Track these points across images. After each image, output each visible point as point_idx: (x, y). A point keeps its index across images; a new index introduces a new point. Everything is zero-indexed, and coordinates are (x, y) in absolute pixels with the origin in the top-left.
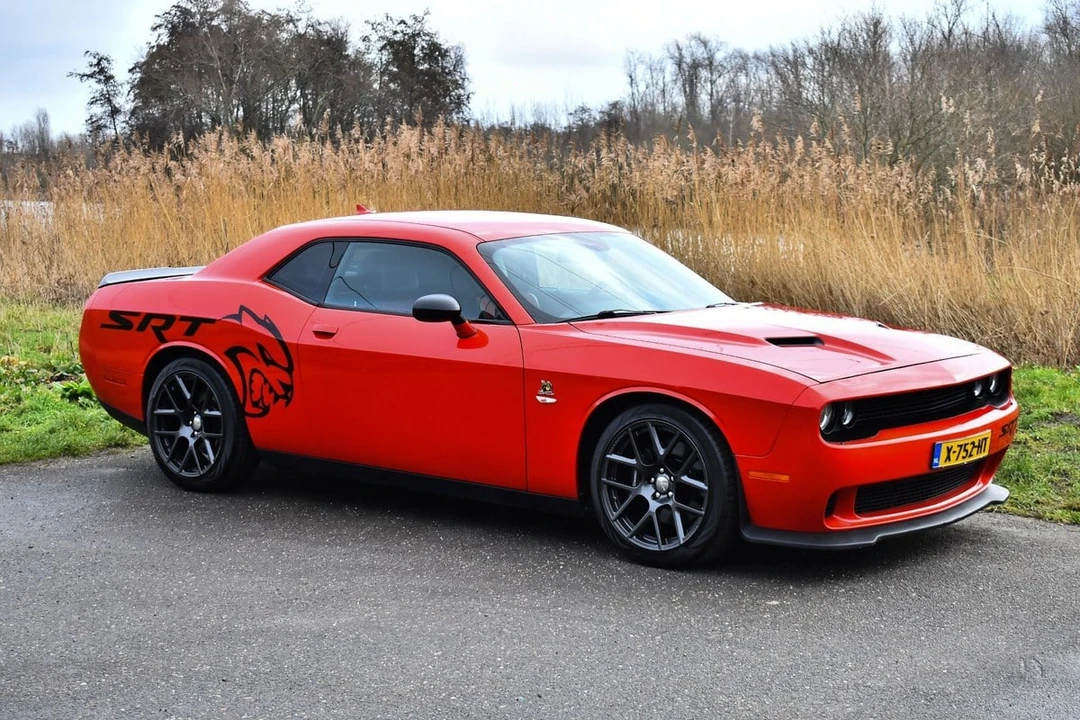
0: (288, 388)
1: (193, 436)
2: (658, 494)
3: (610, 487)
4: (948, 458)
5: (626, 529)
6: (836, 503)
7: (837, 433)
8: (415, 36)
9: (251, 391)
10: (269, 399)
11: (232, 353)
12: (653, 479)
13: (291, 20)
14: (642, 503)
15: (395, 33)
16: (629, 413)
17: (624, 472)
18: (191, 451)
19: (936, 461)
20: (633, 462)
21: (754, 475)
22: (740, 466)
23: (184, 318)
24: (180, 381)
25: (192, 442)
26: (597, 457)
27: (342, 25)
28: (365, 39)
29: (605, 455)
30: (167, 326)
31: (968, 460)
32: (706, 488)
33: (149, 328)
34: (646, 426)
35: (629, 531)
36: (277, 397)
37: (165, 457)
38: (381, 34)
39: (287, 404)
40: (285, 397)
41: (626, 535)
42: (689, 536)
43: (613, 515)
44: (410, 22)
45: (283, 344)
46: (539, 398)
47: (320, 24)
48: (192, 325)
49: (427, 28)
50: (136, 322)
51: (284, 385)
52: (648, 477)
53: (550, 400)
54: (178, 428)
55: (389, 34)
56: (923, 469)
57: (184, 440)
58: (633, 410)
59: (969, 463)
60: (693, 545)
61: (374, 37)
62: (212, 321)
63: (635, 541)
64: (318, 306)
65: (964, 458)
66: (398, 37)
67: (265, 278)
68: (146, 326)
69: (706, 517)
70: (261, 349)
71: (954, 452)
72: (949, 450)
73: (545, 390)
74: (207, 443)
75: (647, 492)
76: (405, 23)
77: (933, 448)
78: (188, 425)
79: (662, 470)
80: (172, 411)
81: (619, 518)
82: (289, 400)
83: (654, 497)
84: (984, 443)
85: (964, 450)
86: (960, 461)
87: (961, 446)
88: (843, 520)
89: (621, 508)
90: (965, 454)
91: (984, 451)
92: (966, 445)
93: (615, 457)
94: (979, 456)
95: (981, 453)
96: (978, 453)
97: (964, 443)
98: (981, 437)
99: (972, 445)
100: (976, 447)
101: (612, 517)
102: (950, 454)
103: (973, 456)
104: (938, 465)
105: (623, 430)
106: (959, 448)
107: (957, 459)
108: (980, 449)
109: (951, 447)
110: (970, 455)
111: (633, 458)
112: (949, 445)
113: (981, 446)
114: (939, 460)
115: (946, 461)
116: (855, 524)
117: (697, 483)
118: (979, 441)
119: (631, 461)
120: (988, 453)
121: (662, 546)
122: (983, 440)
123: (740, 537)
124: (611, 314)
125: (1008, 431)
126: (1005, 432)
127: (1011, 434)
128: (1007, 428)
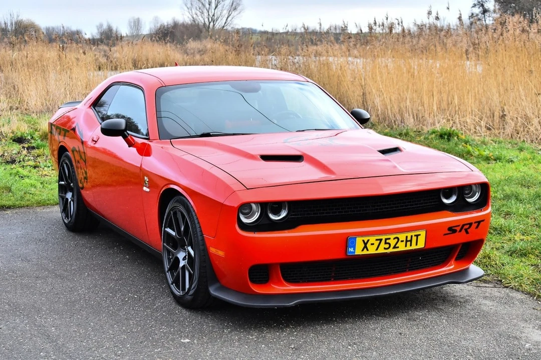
1: (71, 198)
3: (167, 249)
4: (365, 247)
11: (73, 151)
14: (177, 262)
21: (212, 250)
22: (208, 244)
23: (63, 129)
24: (65, 165)
25: (69, 202)
26: (163, 229)
30: (59, 133)
31: (391, 250)
32: (193, 256)
34: (176, 211)
36: (84, 178)
37: (62, 209)
39: (87, 183)
40: (86, 178)
41: (171, 282)
42: (189, 287)
45: (83, 146)
48: (64, 133)
53: (148, 190)
54: (66, 193)
56: (341, 256)
57: (67, 200)
59: (391, 253)
60: (189, 294)
62: (68, 131)
63: (172, 287)
65: (385, 249)
67: (92, 107)
69: (193, 276)
70: (79, 148)
71: (372, 244)
73: (146, 183)
74: (72, 203)
75: (181, 255)
77: (348, 241)
78: (69, 191)
80: (64, 183)
81: (170, 270)
82: (87, 180)
83: (184, 259)
84: (414, 239)
85: (386, 243)
86: (381, 250)
87: (381, 240)
88: (275, 286)
89: (171, 264)
90: (387, 246)
91: (417, 245)
92: (386, 239)
93: (168, 230)
94: (409, 248)
95: (411, 245)
96: (406, 246)
97: (384, 237)
98: (409, 235)
99: (396, 240)
100: (402, 241)
101: (167, 270)
102: (367, 245)
103: (398, 247)
104: (354, 252)
105: (169, 213)
106: (379, 241)
107: (377, 249)
108: (409, 243)
109: (368, 241)
110: (395, 247)
111: (174, 231)
112: (366, 239)
113: (411, 241)
114: (354, 249)
115: (363, 250)
116: (285, 290)
117: (192, 252)
118: (407, 237)
119: (173, 233)
120: (423, 246)
121: (181, 292)
122: (412, 236)
123: (208, 291)
124: (208, 134)
125: (460, 231)
126: (455, 231)
127: (467, 233)
128: (458, 229)
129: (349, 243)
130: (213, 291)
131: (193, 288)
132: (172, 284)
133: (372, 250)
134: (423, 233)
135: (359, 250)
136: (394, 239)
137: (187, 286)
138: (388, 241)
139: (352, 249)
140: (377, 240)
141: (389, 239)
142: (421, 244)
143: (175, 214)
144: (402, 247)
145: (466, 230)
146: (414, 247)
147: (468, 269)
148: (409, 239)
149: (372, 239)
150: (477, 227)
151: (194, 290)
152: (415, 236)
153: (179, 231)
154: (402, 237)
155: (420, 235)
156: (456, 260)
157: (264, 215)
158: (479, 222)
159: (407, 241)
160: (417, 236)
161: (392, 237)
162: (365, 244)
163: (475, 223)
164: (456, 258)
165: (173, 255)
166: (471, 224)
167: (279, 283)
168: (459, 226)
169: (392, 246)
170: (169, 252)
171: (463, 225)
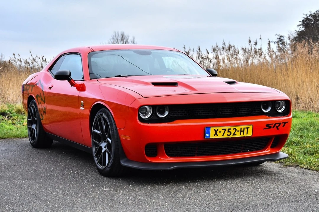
1: (35, 127)
6: (157, 150)
10: (43, 113)
11: (37, 97)
12: (106, 140)
14: (101, 149)
19: (207, 135)
21: (122, 137)
22: (119, 133)
24: (32, 108)
30: (29, 88)
31: (231, 136)
32: (111, 143)
33: (27, 90)
34: (101, 118)
35: (97, 161)
37: (29, 135)
39: (45, 115)
45: (43, 92)
48: (32, 88)
50: (26, 87)
52: (104, 139)
54: (32, 125)
56: (200, 139)
57: (33, 129)
59: (232, 138)
60: (108, 167)
63: (98, 165)
64: (54, 79)
65: (228, 135)
67: (49, 70)
69: (111, 155)
70: (41, 94)
71: (220, 132)
73: (82, 105)
75: (103, 145)
81: (96, 155)
83: (105, 147)
84: (246, 130)
85: (228, 132)
86: (226, 136)
87: (225, 130)
88: (161, 158)
89: (97, 151)
90: (229, 134)
91: (247, 134)
92: (229, 129)
93: (96, 131)
94: (242, 135)
95: (244, 134)
96: (241, 134)
97: (227, 128)
98: (242, 127)
99: (235, 130)
100: (238, 131)
101: (94, 155)
102: (217, 133)
103: (236, 135)
104: (209, 137)
105: (96, 120)
106: (224, 130)
107: (223, 135)
108: (242, 133)
109: (218, 129)
110: (234, 135)
111: (99, 131)
112: (216, 129)
113: (244, 131)
114: (209, 135)
115: (214, 136)
116: (168, 160)
117: (110, 141)
118: (241, 129)
119: (99, 132)
120: (251, 135)
121: (103, 167)
122: (244, 128)
123: (120, 163)
124: (120, 76)
125: (274, 127)
126: (270, 127)
127: (278, 129)
128: (272, 126)
129: (206, 131)
130: (123, 163)
131: (111, 162)
132: (98, 163)
133: (220, 136)
134: (251, 127)
135: (212, 136)
136: (233, 129)
137: (107, 162)
138: (229, 130)
139: (208, 134)
140: (223, 129)
141: (231, 129)
142: (250, 134)
143: (100, 120)
144: (238, 135)
145: (277, 127)
146: (245, 135)
147: (278, 153)
148: (242, 130)
149: (220, 129)
150: (284, 126)
151: (111, 163)
152: (246, 128)
153: (102, 130)
154: (238, 128)
155: (249, 128)
156: (271, 147)
157: (154, 114)
158: (285, 123)
159: (241, 131)
160: (247, 128)
161: (232, 128)
162: (216, 132)
163: (283, 123)
164: (271, 146)
165: (98, 145)
166: (280, 124)
167: (163, 156)
168: (272, 124)
169: (232, 134)
170: (96, 144)
171: (275, 124)
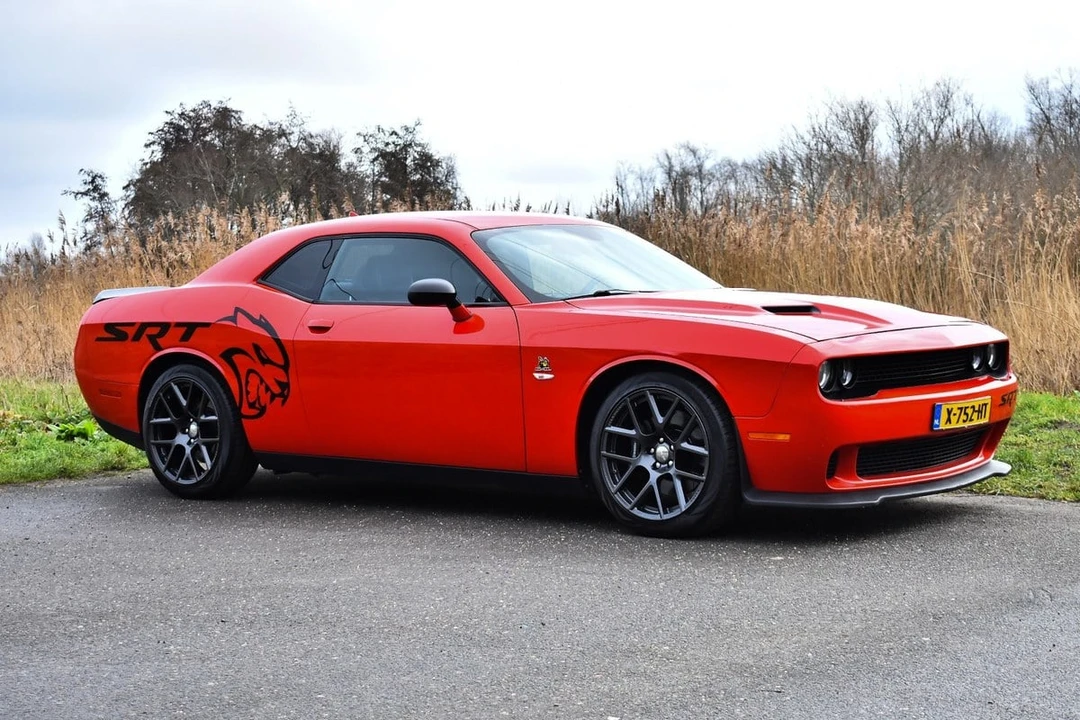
0: (284, 386)
1: (189, 443)
2: (658, 464)
3: (610, 460)
4: (949, 420)
5: (626, 503)
6: (836, 463)
7: (836, 390)
8: (406, 146)
9: (248, 393)
10: (265, 398)
11: (227, 356)
12: (653, 450)
13: (283, 134)
14: (642, 474)
15: (387, 144)
16: (626, 384)
17: (623, 444)
18: (187, 458)
19: (936, 422)
20: (633, 432)
21: (753, 436)
22: (741, 428)
23: (179, 325)
24: (176, 388)
25: (188, 450)
26: (596, 429)
27: (334, 137)
28: (357, 151)
29: (604, 427)
30: (161, 334)
31: (969, 424)
32: (706, 453)
33: (144, 337)
34: (645, 396)
35: (630, 502)
36: (273, 396)
37: (162, 467)
38: (373, 145)
39: (284, 402)
40: (281, 395)
41: (628, 506)
42: (690, 503)
43: (613, 488)
44: (401, 133)
45: (278, 341)
46: (537, 375)
47: (312, 137)
48: (186, 331)
49: (418, 139)
50: (131, 332)
51: (280, 383)
52: (648, 447)
53: (547, 376)
54: (173, 436)
55: (381, 146)
56: (922, 431)
57: (181, 448)
58: (632, 379)
59: (969, 427)
60: (695, 512)
61: (366, 149)
62: (207, 325)
63: (636, 511)
64: (313, 303)
65: (964, 421)
66: (390, 148)
67: (260, 280)
68: (141, 336)
69: (707, 482)
70: (257, 348)
71: (955, 415)
72: (949, 412)
73: (542, 366)
74: (204, 449)
75: (646, 462)
76: (396, 134)
77: (934, 409)
78: (184, 433)
79: (662, 439)
80: (169, 419)
81: (620, 490)
82: (285, 398)
83: (654, 467)
84: (983, 409)
85: (965, 413)
86: (961, 424)
88: (846, 481)
89: (622, 480)
90: (966, 418)
91: (984, 417)
92: (965, 408)
93: (614, 429)
94: (980, 422)
95: (981, 418)
97: (963, 405)
99: (972, 410)
100: (976, 412)
101: (611, 490)
102: (950, 416)
103: (973, 420)
104: (939, 426)
105: (620, 402)
106: (960, 411)
107: (958, 422)
108: (980, 415)
109: (952, 409)
111: (630, 427)
112: (949, 407)
113: (982, 412)
114: (939, 422)
115: (946, 424)
116: (857, 485)
118: (979, 405)
119: (628, 431)
120: (988, 421)
121: (664, 515)
123: (742, 500)
124: (606, 293)
125: (1007, 401)
126: (1005, 401)
127: (1010, 405)
128: (1007, 398)
129: (935, 413)
130: (758, 500)
131: (706, 502)
133: (953, 425)
135: (942, 424)
136: (971, 407)
138: (967, 411)
140: (958, 409)
141: (968, 407)
142: (987, 418)
143: (638, 400)
144: (976, 420)
145: (1010, 401)
146: (984, 421)
149: (955, 408)
152: (984, 404)
153: (648, 426)
154: (976, 405)
155: (987, 403)
157: (833, 378)
159: (979, 412)
161: (970, 404)
165: (625, 466)
167: (850, 477)
168: (1007, 395)
169: (969, 418)
170: (614, 462)
